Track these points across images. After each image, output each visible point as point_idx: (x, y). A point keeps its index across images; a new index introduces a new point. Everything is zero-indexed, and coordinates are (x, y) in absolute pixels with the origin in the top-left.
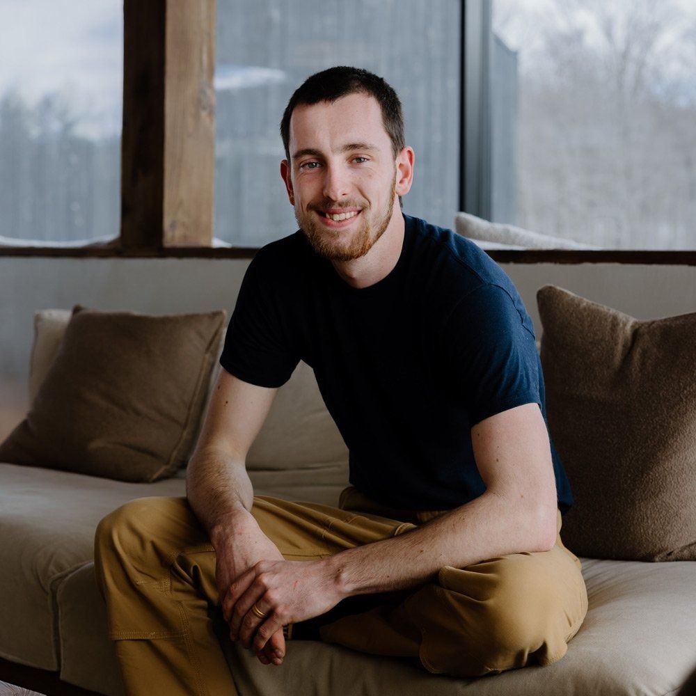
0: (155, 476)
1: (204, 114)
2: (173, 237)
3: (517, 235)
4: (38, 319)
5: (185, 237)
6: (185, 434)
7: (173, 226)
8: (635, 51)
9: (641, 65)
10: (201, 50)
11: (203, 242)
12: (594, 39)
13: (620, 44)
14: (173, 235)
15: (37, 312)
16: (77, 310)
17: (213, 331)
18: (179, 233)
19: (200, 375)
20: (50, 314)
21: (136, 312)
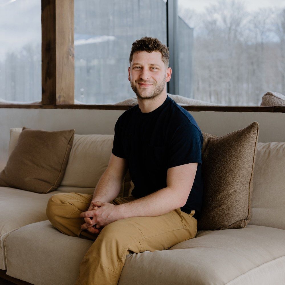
0: (48, 191)
1: (70, 57)
2: (60, 101)
3: (181, 99)
4: (11, 131)
5: (64, 101)
6: (60, 174)
7: (60, 97)
8: (234, 27)
9: (236, 31)
10: (69, 35)
11: (71, 103)
12: (220, 23)
13: (229, 25)
14: (60, 100)
15: (11, 129)
16: (24, 129)
17: (71, 137)
18: (62, 99)
19: (66, 153)
20: (16, 130)
21: (43, 130)
